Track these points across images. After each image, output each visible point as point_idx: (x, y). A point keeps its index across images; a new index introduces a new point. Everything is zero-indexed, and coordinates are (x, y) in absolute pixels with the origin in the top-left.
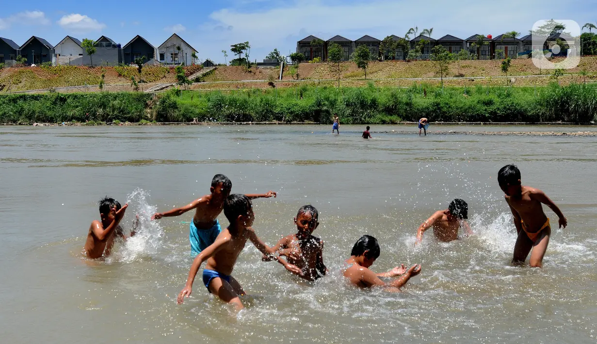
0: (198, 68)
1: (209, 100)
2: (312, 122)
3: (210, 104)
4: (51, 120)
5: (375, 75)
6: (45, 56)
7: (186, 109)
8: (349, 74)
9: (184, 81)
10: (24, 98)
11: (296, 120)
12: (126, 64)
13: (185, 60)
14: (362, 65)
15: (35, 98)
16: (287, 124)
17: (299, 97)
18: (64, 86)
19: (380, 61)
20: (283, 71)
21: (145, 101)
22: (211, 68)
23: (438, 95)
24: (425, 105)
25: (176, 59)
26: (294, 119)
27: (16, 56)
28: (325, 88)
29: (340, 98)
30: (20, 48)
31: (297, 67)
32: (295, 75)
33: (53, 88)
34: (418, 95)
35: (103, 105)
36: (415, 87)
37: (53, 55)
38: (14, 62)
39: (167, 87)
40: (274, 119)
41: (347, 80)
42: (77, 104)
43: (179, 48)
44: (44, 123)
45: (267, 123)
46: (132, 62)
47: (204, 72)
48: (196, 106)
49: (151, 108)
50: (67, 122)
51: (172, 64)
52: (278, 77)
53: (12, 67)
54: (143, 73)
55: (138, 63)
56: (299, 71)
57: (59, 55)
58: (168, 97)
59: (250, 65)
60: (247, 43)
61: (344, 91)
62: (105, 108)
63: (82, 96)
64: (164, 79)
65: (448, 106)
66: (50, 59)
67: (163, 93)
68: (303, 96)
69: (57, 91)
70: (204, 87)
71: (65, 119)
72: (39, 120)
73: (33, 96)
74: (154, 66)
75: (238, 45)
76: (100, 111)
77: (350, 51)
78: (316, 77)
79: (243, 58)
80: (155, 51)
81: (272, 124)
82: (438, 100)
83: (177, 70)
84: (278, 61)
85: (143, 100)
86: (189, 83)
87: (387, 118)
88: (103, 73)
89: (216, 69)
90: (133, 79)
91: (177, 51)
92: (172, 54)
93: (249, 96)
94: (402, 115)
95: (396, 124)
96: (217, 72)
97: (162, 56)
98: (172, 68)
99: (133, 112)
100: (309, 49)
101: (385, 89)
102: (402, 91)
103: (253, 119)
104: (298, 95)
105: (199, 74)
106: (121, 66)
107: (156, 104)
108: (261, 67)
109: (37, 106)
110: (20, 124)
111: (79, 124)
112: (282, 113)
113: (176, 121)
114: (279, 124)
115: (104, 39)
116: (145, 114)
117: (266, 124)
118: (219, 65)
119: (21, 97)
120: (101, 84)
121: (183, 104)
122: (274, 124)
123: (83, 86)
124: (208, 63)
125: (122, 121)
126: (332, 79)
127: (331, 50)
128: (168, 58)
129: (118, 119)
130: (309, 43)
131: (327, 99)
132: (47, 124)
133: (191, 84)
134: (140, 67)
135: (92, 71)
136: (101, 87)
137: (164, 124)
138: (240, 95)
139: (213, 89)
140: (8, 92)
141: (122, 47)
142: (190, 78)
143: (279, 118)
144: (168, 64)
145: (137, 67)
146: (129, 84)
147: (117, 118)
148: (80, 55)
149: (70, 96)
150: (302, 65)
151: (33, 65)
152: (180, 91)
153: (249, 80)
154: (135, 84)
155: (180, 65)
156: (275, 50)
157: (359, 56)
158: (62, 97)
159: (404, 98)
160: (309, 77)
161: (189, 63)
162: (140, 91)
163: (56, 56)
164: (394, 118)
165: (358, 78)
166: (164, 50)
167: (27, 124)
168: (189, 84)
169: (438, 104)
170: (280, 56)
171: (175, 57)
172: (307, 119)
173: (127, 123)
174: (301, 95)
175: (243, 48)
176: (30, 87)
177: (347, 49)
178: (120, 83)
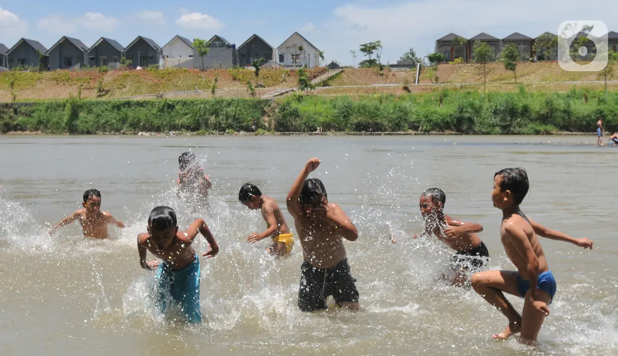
0: (323, 71)
1: (335, 107)
2: (454, 132)
3: (336, 111)
4: (158, 129)
5: (527, 78)
6: (151, 58)
7: (309, 118)
8: (496, 77)
9: (306, 86)
10: (128, 104)
11: (435, 130)
12: (241, 66)
13: (308, 63)
14: (510, 67)
15: (140, 104)
16: (424, 134)
17: (439, 102)
18: (172, 91)
19: (533, 61)
20: (419, 73)
21: (263, 108)
22: (338, 71)
23: (601, 101)
24: (586, 113)
25: (297, 60)
26: (433, 129)
27: (120, 58)
28: (469, 93)
29: (486, 105)
30: (125, 49)
31: (435, 69)
32: (433, 78)
33: (161, 93)
34: (577, 101)
35: (216, 113)
36: (574, 92)
37: (161, 57)
38: (118, 65)
39: (287, 92)
40: (410, 129)
41: (495, 84)
42: (187, 111)
43: (301, 49)
44: (150, 133)
45: (402, 133)
46: (248, 63)
47: (330, 75)
48: (320, 115)
49: (269, 116)
50: (176, 131)
51: (292, 66)
52: (413, 80)
53: (116, 70)
54: (260, 76)
55: (255, 65)
56: (438, 74)
57: (168, 57)
58: (288, 104)
59: (381, 67)
60: (379, 42)
61: (490, 97)
62: (217, 116)
63: (192, 102)
64: (284, 83)
65: (613, 114)
66: (157, 62)
67: (283, 99)
68: (443, 102)
69: (164, 97)
70: (328, 92)
71: (174, 127)
72: (145, 129)
73: (139, 102)
74: (273, 68)
75: (368, 45)
76: (212, 119)
77: (497, 50)
78: (458, 80)
79: (374, 60)
80: (274, 51)
81: (407, 134)
82: (602, 107)
83: (299, 74)
84: (414, 62)
85: (260, 107)
86: (312, 87)
87: (542, 128)
88: (216, 77)
89: (342, 71)
90: (249, 83)
91: (298, 52)
92: (293, 55)
93: (381, 102)
94: (559, 124)
95: (552, 134)
96: (344, 75)
97: (282, 58)
98: (292, 71)
99: (249, 119)
100: (449, 49)
101: (539, 94)
102: (558, 95)
103: (385, 128)
104: (437, 101)
105: (324, 77)
106: (236, 68)
107: (274, 112)
108: (394, 70)
109: (142, 113)
110: (123, 133)
111: (189, 134)
112: (419, 122)
113: (297, 130)
114: (415, 134)
115: (217, 38)
116: (263, 123)
117: (400, 134)
118: (345, 67)
119: (126, 103)
120: (213, 88)
121: (305, 112)
122: (410, 134)
123: (193, 91)
124: (333, 66)
125: (237, 131)
126: (477, 83)
127: (476, 49)
128: (288, 60)
129: (232, 128)
130: (450, 42)
131: (472, 105)
132: (153, 133)
133: (314, 89)
134: (258, 70)
135: (202, 74)
136: (213, 92)
137: (284, 134)
138: (370, 102)
139: (339, 94)
140: (111, 98)
141: (237, 47)
142: (313, 82)
143: (416, 128)
144: (288, 66)
145: (254, 69)
146: (244, 88)
147: (230, 126)
148: (190, 56)
149: (179, 101)
150: (442, 66)
151: (139, 68)
152: (302, 96)
153: (381, 84)
154: (251, 89)
155: (302, 68)
156: (410, 50)
157: (507, 56)
158: (170, 103)
159: (561, 104)
160: (450, 80)
161: (312, 65)
162: (257, 98)
163: (164, 57)
164: (550, 128)
165: (507, 82)
166: (284, 51)
167: (131, 134)
168: (311, 89)
169: (601, 112)
170: (416, 57)
171: (296, 59)
172: (447, 129)
173: (242, 133)
174: (441, 101)
175: (374, 48)
176: (135, 92)
177: (492, 48)
178: (235, 88)
